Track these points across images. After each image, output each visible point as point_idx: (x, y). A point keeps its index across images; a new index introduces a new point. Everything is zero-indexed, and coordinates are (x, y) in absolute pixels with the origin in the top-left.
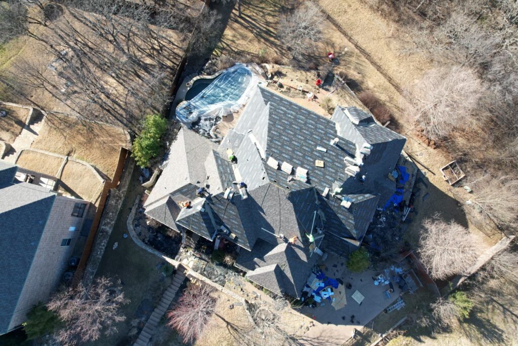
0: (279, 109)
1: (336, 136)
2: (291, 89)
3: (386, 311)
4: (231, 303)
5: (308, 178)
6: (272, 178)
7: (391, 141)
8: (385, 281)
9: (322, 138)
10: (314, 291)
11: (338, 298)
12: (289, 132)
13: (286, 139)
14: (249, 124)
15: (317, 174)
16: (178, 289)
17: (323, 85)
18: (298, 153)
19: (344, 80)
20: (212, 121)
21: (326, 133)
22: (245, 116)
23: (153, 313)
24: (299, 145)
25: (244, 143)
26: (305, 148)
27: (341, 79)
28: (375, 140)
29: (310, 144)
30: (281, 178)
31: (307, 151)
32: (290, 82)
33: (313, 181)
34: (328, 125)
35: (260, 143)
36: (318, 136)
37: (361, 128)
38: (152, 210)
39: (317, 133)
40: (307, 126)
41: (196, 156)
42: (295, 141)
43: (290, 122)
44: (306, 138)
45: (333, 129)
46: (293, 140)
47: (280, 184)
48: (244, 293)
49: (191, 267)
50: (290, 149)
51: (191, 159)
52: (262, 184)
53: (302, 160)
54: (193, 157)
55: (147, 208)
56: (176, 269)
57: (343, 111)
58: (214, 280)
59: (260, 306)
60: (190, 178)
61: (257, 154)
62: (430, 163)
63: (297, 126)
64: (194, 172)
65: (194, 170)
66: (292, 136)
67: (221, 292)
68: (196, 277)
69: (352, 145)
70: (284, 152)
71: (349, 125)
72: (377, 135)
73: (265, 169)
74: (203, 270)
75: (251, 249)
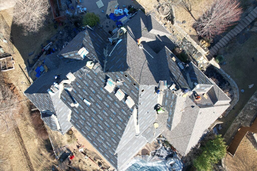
0: (109, 146)
1: (72, 108)
2: (93, 159)
4: (184, 25)
5: (106, 81)
6: (136, 89)
7: (34, 93)
8: (79, 8)
9: (84, 111)
10: (127, 16)
11: (113, 7)
12: (107, 125)
13: (112, 120)
14: (135, 142)
15: (97, 83)
16: (216, 45)
17: (69, 154)
18: (107, 105)
19: (54, 153)
20: (158, 154)
21: (79, 114)
22: (135, 149)
23: (239, 32)
24: (103, 111)
25: (145, 128)
26: (100, 107)
27: (55, 154)
28: (44, 97)
29: (95, 110)
30: (128, 87)
31: (99, 105)
32: (92, 165)
33: (103, 78)
34: (76, 122)
35: (133, 123)
36: (86, 114)
37: (52, 110)
38: (226, 100)
39: (86, 117)
40: (92, 125)
41: (184, 130)
42: (105, 115)
43: (104, 133)
44: (96, 115)
45: (73, 117)
46: (107, 116)
47: (132, 81)
48: (172, 30)
49: (202, 57)
50: (112, 110)
51: (190, 128)
52: (146, 86)
53: (105, 98)
54: (187, 130)
55: (228, 103)
56: (214, 57)
57: (61, 129)
58: (189, 43)
59: (165, 18)
60: (198, 112)
61: (140, 114)
62: (19, 75)
63: (99, 128)
64: (192, 117)
65: (192, 119)
66: (107, 120)
67: (188, 34)
68: (202, 48)
69: (63, 98)
70: (117, 109)
71: (60, 116)
72: (42, 101)
73: (140, 99)
74: (195, 52)
75: (165, 47)
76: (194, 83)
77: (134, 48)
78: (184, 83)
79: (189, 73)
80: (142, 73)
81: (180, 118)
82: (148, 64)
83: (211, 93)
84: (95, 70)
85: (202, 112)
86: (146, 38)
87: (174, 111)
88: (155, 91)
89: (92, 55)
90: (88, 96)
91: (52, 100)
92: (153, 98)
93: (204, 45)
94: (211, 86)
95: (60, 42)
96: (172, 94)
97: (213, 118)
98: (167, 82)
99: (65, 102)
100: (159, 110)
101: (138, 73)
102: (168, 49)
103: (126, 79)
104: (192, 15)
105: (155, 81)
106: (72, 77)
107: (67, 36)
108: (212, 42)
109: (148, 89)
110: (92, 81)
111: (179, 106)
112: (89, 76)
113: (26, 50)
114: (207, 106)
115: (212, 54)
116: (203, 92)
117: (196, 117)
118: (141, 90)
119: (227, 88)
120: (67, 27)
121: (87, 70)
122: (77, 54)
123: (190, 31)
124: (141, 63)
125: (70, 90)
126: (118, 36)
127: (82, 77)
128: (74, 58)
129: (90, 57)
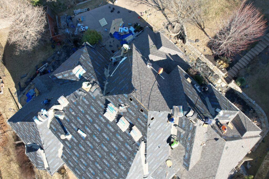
1: (64, 141)
3: (88, 10)
4: (197, 43)
5: (106, 106)
6: (144, 116)
7: (18, 121)
8: (80, 26)
9: (77, 145)
10: (133, 34)
11: (117, 25)
12: (107, 163)
13: (113, 157)
15: (95, 109)
16: (235, 65)
18: (106, 137)
23: (260, 51)
24: (102, 145)
25: (155, 167)
26: (98, 140)
28: (30, 126)
29: (91, 143)
30: (133, 114)
31: (97, 137)
33: (102, 102)
34: (68, 158)
35: (140, 161)
36: (80, 149)
37: (38, 143)
38: (256, 131)
39: (80, 153)
40: (87, 163)
41: (205, 169)
42: (104, 151)
43: (103, 174)
44: (93, 150)
45: (65, 152)
46: (106, 152)
47: (138, 106)
48: (184, 50)
49: (220, 79)
50: (113, 144)
51: (213, 168)
52: (156, 113)
53: (105, 128)
54: (209, 170)
55: (258, 135)
56: (234, 79)
57: (49, 167)
58: (204, 64)
59: (175, 37)
60: (223, 147)
61: (149, 149)
62: (8, 101)
63: (97, 167)
64: (216, 153)
65: (215, 155)
66: (106, 157)
67: (202, 53)
68: (219, 69)
69: (53, 128)
70: (120, 143)
71: (48, 151)
72: (28, 131)
73: (148, 129)
74: (211, 74)
75: (178, 67)
76: (216, 109)
77: (142, 66)
78: (204, 110)
79: (209, 97)
80: (152, 96)
81: (200, 155)
82: (158, 85)
83: (237, 122)
84: (92, 93)
85: (228, 146)
86: (155, 56)
87: (192, 145)
88: (167, 119)
89: (90, 74)
90: (83, 126)
91: (39, 130)
92: (166, 128)
93: (221, 66)
94: (236, 113)
95: (57, 63)
96: (190, 122)
97: (242, 154)
98: (183, 108)
99: (55, 133)
100: (172, 144)
101: (146, 96)
102: (181, 69)
103: (131, 103)
104: (205, 33)
105: (168, 107)
106: (64, 102)
107: (65, 57)
108: (231, 63)
109: (160, 116)
110: (89, 106)
111: (199, 138)
112: (85, 100)
113: (18, 72)
114: (233, 138)
115: (231, 76)
116: (227, 121)
117: (221, 152)
118: (150, 117)
119: (252, 115)
120: (66, 47)
121: (83, 93)
122: (72, 73)
123: (205, 50)
124: (150, 84)
125: (61, 117)
126: (122, 53)
127: (76, 101)
128: (68, 79)
129: (87, 77)
